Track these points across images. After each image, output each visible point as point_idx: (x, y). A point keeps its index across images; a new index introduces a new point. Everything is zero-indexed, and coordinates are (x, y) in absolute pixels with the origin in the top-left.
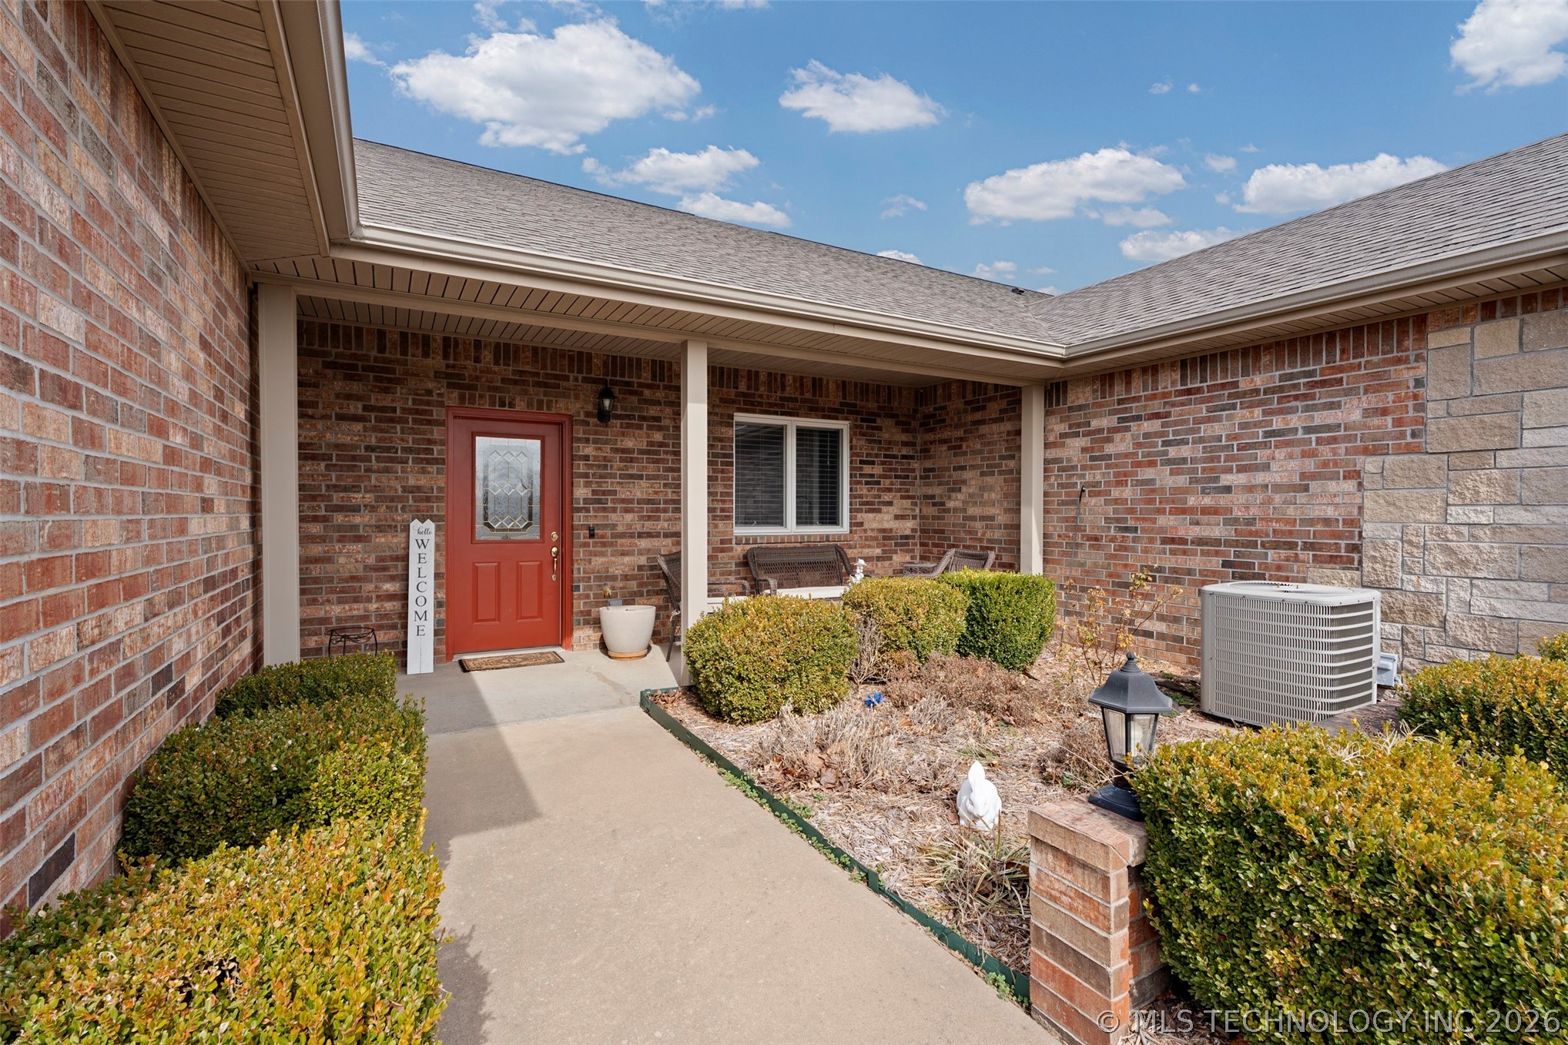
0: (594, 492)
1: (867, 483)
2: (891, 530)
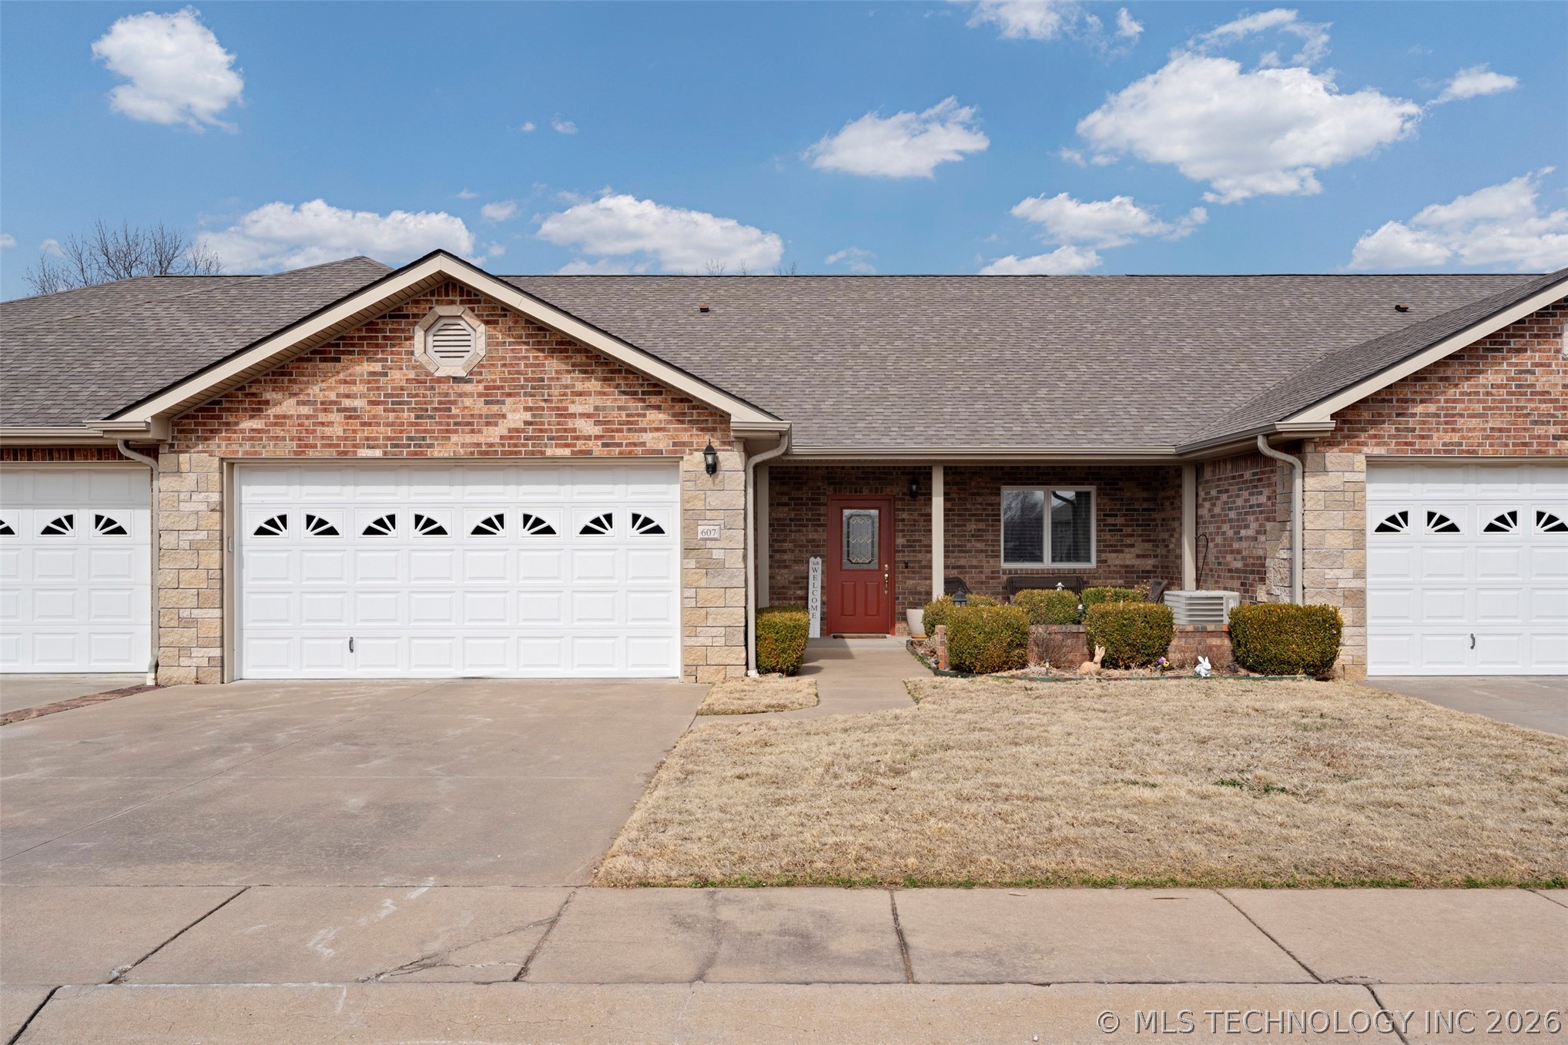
0: (908, 541)
1: (1110, 531)
2: (1133, 566)
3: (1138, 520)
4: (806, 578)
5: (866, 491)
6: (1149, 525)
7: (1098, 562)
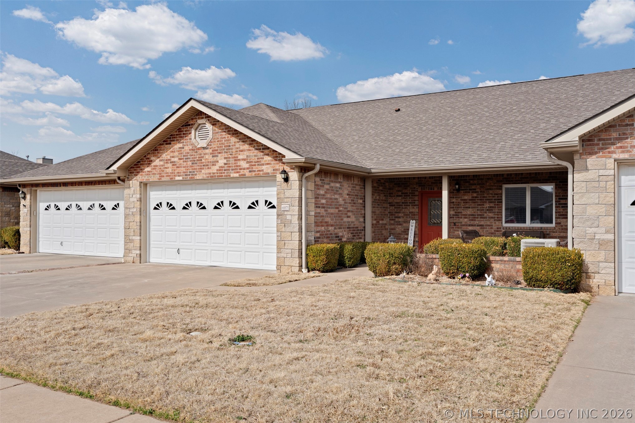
0: (456, 212)
1: (562, 207)
4: (408, 230)
5: (436, 189)
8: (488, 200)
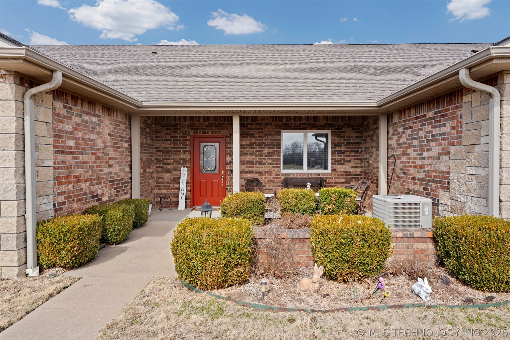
3: (352, 148)
4: (180, 178)
5: (210, 133)
6: (358, 151)
7: (332, 170)
8: (267, 145)
